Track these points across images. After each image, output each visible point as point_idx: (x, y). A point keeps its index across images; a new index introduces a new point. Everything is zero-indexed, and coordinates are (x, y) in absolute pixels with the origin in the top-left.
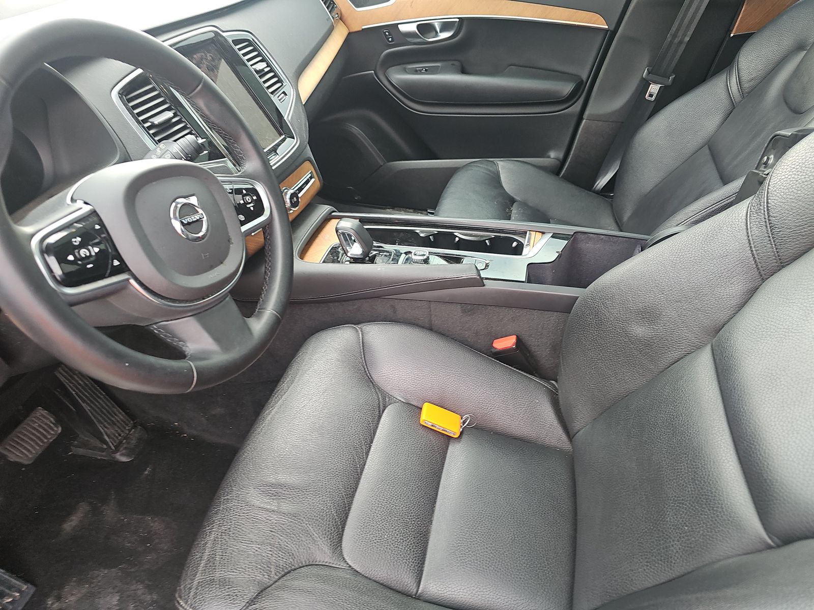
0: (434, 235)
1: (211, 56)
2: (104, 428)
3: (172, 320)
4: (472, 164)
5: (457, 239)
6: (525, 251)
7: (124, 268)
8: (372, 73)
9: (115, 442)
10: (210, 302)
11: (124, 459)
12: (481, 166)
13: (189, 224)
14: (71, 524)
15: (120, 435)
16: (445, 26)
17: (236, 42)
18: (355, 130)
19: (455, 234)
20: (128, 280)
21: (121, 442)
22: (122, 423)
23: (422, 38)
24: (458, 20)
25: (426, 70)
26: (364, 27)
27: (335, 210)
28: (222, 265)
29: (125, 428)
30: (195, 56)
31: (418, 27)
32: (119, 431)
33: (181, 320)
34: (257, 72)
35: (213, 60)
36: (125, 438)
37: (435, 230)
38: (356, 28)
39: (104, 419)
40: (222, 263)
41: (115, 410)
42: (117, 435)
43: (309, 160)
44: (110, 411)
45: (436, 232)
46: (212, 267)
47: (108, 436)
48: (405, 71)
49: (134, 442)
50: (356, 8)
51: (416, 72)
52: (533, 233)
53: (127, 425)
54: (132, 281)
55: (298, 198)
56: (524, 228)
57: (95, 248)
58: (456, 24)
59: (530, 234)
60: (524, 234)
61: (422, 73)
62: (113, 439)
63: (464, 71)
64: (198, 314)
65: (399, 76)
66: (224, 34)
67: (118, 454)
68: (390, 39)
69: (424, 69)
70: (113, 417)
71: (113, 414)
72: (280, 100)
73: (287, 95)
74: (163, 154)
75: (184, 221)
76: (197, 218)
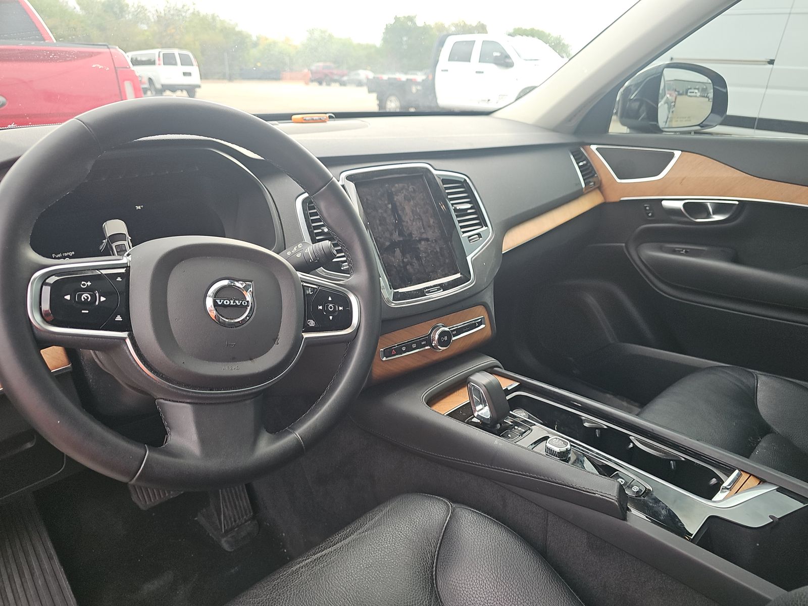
0: (601, 429)
1: (413, 188)
2: (225, 507)
3: (170, 400)
4: (719, 369)
5: (631, 445)
6: (719, 496)
7: (126, 326)
8: (622, 246)
9: (228, 525)
10: (216, 396)
11: (226, 546)
12: (731, 373)
13: (223, 305)
14: (150, 587)
15: (235, 521)
16: (720, 208)
17: (445, 181)
18: (591, 300)
19: (631, 437)
20: (124, 339)
21: (232, 529)
22: (243, 510)
23: (687, 217)
24: (737, 203)
25: (686, 252)
26: (622, 199)
27: (500, 365)
28: (250, 361)
29: (243, 517)
30: (397, 185)
31: (685, 205)
32: (237, 516)
33: (177, 404)
34: (455, 210)
35: (414, 191)
36: (238, 526)
37: (604, 424)
38: (613, 198)
39: (229, 498)
40: (251, 359)
41: (243, 495)
42: (233, 519)
43: (485, 305)
44: (238, 494)
45: (606, 427)
46: (234, 359)
47: (224, 516)
48: (661, 249)
49: (243, 534)
50: (618, 181)
51: (674, 251)
52: (745, 476)
53: (247, 515)
54: (128, 341)
55: (450, 338)
56: (733, 464)
57: (102, 297)
58: (734, 208)
59: (739, 476)
60: (728, 471)
61: (682, 254)
62: (227, 522)
63: (736, 260)
64: (198, 403)
65: (652, 253)
66: (435, 172)
67: (225, 539)
68: (650, 214)
69: (684, 250)
70: (238, 500)
71: (239, 498)
72: (470, 240)
73: (481, 237)
74: (296, 253)
75: (218, 301)
76: (238, 304)
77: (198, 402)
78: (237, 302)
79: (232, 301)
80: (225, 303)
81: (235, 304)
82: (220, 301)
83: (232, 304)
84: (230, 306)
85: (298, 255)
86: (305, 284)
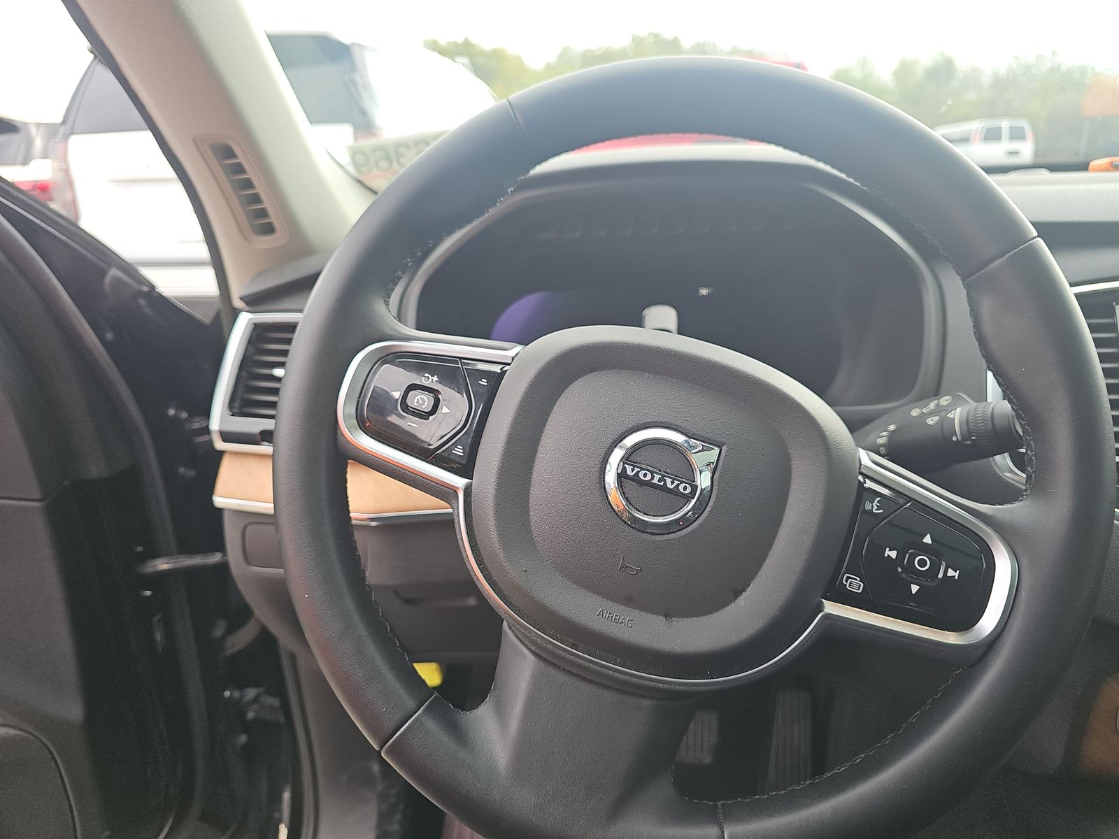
40: (668, 615)
74: (932, 414)
75: (629, 468)
76: (669, 486)
77: (548, 658)
78: (668, 481)
79: (657, 477)
80: (641, 475)
81: (662, 484)
82: (633, 470)
83: (655, 481)
84: (649, 484)
85: (931, 421)
86: (868, 484)
